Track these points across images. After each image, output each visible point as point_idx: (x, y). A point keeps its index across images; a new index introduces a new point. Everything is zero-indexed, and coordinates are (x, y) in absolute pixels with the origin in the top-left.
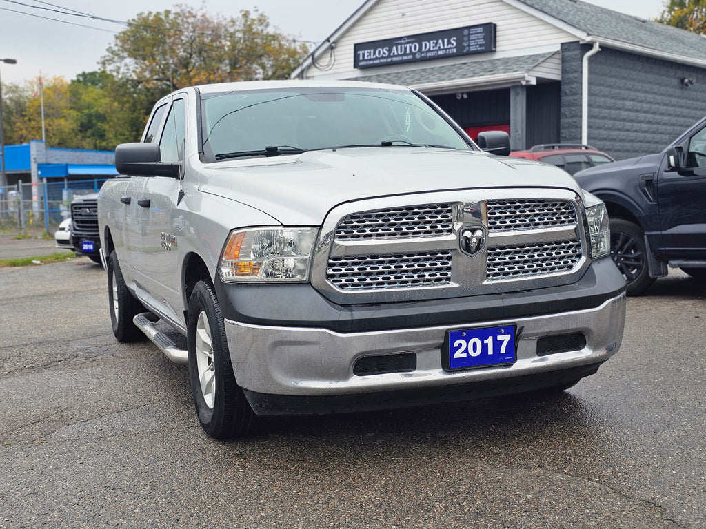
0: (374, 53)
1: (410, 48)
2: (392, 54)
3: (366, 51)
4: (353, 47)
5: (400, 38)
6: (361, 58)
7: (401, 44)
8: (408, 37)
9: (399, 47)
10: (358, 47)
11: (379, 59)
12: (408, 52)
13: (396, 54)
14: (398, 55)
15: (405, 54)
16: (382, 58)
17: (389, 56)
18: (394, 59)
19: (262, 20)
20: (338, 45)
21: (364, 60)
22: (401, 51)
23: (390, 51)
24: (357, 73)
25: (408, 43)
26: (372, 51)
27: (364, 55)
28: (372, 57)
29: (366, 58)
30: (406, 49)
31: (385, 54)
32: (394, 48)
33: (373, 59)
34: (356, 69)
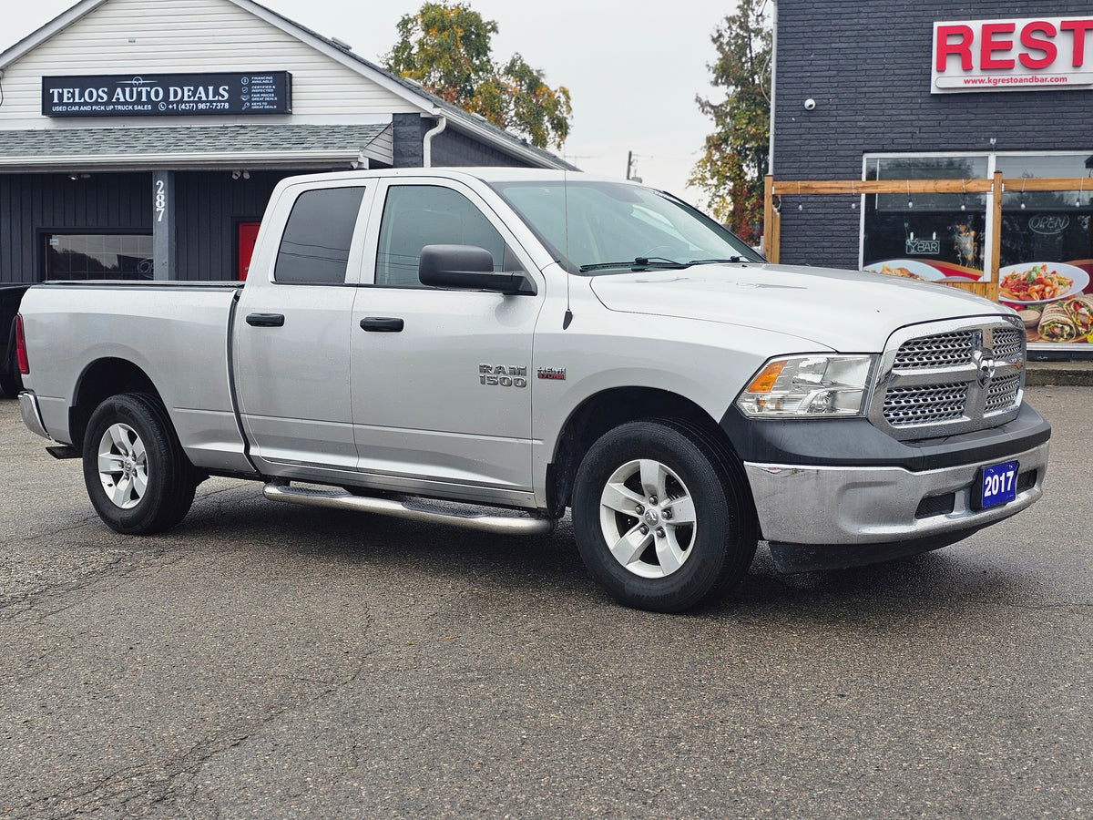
0: (82, 95)
1: (148, 93)
2: (114, 100)
3: (65, 90)
4: (40, 80)
5: (131, 77)
6: (56, 100)
7: (131, 86)
8: (145, 76)
9: (127, 90)
10: (48, 82)
11: (92, 104)
12: (144, 99)
13: (122, 100)
14: (126, 103)
15: (139, 101)
16: (96, 103)
17: (109, 102)
18: (120, 107)
20: (6, 74)
21: (61, 103)
22: (131, 97)
23: (110, 94)
24: (46, 124)
25: (144, 85)
26: (77, 90)
27: (61, 96)
28: (77, 100)
29: (65, 100)
30: (139, 94)
31: (102, 98)
32: (119, 90)
33: (80, 104)
34: (45, 117)
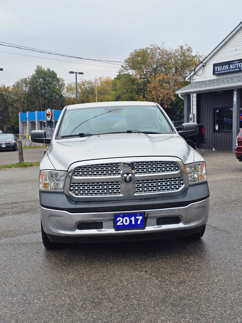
0: (222, 68)
1: (238, 65)
2: (230, 68)
3: (218, 67)
4: (213, 65)
5: (234, 61)
6: (216, 70)
7: (234, 63)
8: (237, 60)
9: (233, 65)
10: (215, 65)
11: (224, 70)
12: (237, 67)
13: (232, 68)
14: (233, 69)
15: (236, 68)
16: (226, 70)
17: (229, 69)
18: (231, 70)
19: (189, 50)
20: (207, 64)
21: (217, 71)
22: (234, 67)
23: (229, 67)
24: (214, 77)
25: (237, 63)
26: (221, 67)
27: (217, 69)
28: (221, 70)
29: (218, 70)
30: (236, 66)
31: (227, 68)
32: (231, 65)
33: (222, 71)
34: (214, 75)
